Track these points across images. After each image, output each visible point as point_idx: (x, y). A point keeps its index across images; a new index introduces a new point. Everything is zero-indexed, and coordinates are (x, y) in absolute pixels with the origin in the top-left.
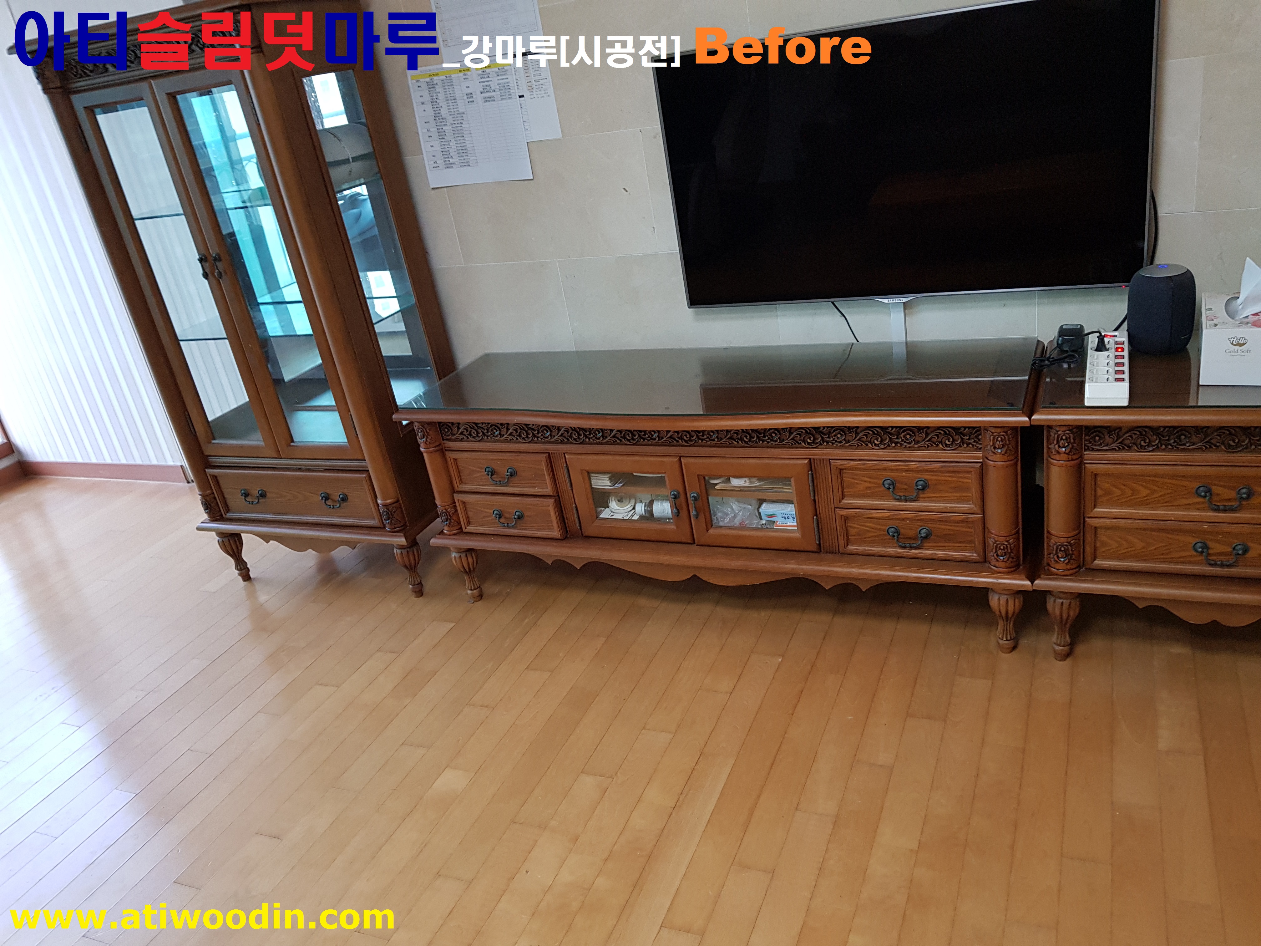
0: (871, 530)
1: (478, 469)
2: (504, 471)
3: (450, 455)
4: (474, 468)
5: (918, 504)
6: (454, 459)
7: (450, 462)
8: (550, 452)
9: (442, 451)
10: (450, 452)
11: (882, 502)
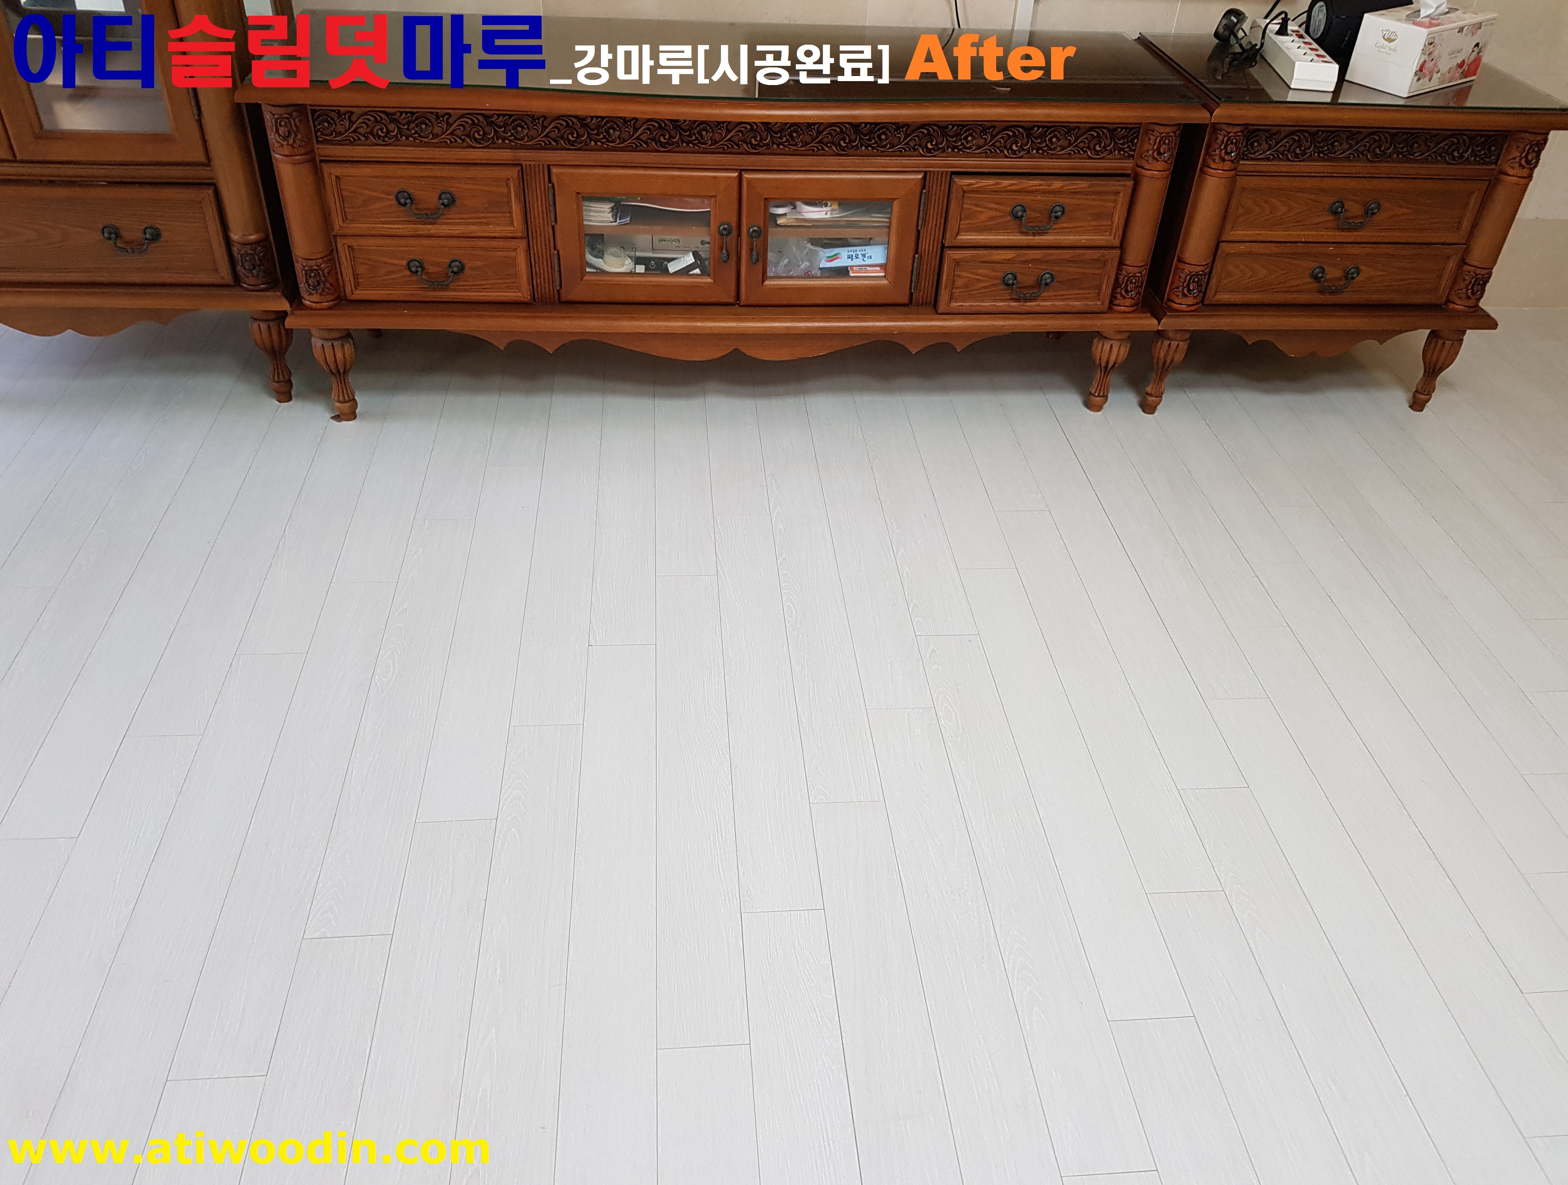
0: (981, 278)
1: (383, 196)
2: (429, 197)
3: (331, 171)
4: (374, 194)
5: (1050, 238)
6: (336, 177)
7: (330, 182)
8: (524, 163)
9: (315, 164)
10: (330, 164)
11: (1006, 237)
